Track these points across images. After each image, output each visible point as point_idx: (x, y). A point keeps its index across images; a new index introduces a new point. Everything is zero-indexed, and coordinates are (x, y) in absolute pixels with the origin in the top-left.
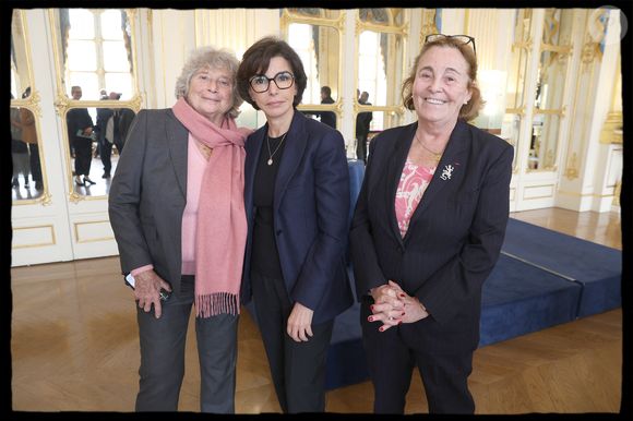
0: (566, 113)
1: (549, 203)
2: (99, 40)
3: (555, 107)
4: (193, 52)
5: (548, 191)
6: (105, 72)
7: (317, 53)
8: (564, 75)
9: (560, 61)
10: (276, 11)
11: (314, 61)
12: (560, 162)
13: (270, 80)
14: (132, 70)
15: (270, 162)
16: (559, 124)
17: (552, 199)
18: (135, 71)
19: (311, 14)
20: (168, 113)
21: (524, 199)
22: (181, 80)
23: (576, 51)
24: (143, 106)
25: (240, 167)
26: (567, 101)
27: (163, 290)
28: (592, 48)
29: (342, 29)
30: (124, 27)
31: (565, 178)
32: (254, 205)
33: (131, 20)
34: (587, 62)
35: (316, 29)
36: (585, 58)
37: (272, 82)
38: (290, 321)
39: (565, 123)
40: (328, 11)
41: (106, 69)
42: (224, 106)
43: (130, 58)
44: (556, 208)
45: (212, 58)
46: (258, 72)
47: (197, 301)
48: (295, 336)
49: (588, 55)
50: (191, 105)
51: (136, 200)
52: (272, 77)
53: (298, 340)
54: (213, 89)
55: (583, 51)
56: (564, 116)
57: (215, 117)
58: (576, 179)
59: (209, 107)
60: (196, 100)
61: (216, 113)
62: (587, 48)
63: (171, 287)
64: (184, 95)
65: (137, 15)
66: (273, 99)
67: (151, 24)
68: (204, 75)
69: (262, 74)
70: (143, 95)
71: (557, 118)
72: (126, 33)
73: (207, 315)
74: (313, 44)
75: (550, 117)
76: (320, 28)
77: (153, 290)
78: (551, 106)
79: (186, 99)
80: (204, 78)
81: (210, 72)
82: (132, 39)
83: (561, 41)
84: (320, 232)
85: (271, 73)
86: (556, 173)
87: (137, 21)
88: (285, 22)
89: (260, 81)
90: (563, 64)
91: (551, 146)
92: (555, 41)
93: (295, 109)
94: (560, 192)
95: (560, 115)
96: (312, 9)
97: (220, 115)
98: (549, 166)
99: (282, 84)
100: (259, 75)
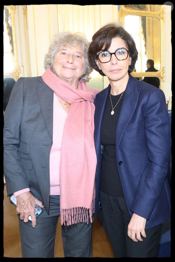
4: (55, 35)
7: (145, 36)
10: (116, 7)
11: (143, 42)
13: (111, 54)
14: (13, 51)
15: (113, 113)
18: (15, 51)
19: (140, 9)
20: (39, 80)
22: (48, 56)
24: (21, 75)
25: (91, 117)
27: (37, 207)
29: (162, 18)
32: (101, 143)
33: (12, 16)
35: (144, 19)
37: (113, 55)
38: (130, 226)
40: (152, 5)
42: (79, 73)
45: (69, 39)
46: (103, 48)
47: (62, 214)
48: (133, 238)
50: (55, 73)
51: (16, 142)
52: (113, 52)
53: (135, 240)
54: (70, 61)
57: (72, 81)
59: (68, 73)
60: (58, 69)
61: (73, 78)
63: (43, 204)
64: (50, 66)
65: (16, 11)
66: (114, 68)
67: (26, 17)
68: (64, 51)
69: (106, 49)
70: (21, 68)
73: (69, 224)
74: (142, 30)
76: (147, 18)
77: (30, 206)
79: (52, 69)
80: (64, 54)
81: (68, 49)
82: (13, 29)
84: (150, 162)
85: (112, 49)
87: (16, 15)
88: (122, 14)
89: (104, 55)
93: (129, 75)
96: (141, 5)
97: (76, 80)
99: (120, 57)
100: (104, 51)
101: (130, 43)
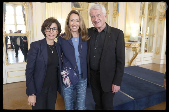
0: (155, 35)
1: (151, 62)
2: (15, 15)
3: (152, 34)
5: (150, 58)
6: (17, 25)
8: (154, 25)
9: (153, 20)
12: (154, 50)
13: (51, 29)
15: (53, 52)
16: (153, 38)
17: (151, 61)
21: (144, 61)
23: (157, 17)
26: (155, 32)
28: (162, 16)
30: (23, 11)
31: (155, 54)
33: (26, 9)
34: (161, 21)
36: (160, 20)
37: (52, 29)
39: (155, 39)
41: (17, 24)
43: (25, 20)
44: (153, 63)
46: (48, 26)
49: (161, 19)
55: (159, 17)
56: (154, 36)
58: (158, 55)
62: (160, 17)
65: (28, 7)
66: (51, 34)
67: (32, 10)
69: (49, 27)
71: (152, 37)
72: (23, 13)
75: (150, 36)
78: (150, 34)
83: (153, 15)
85: (51, 27)
86: (153, 53)
89: (48, 29)
90: (153, 21)
91: (151, 45)
92: (151, 15)
94: (154, 59)
95: (153, 36)
98: (150, 51)
99: (54, 31)
100: (48, 27)
101: (59, 26)
